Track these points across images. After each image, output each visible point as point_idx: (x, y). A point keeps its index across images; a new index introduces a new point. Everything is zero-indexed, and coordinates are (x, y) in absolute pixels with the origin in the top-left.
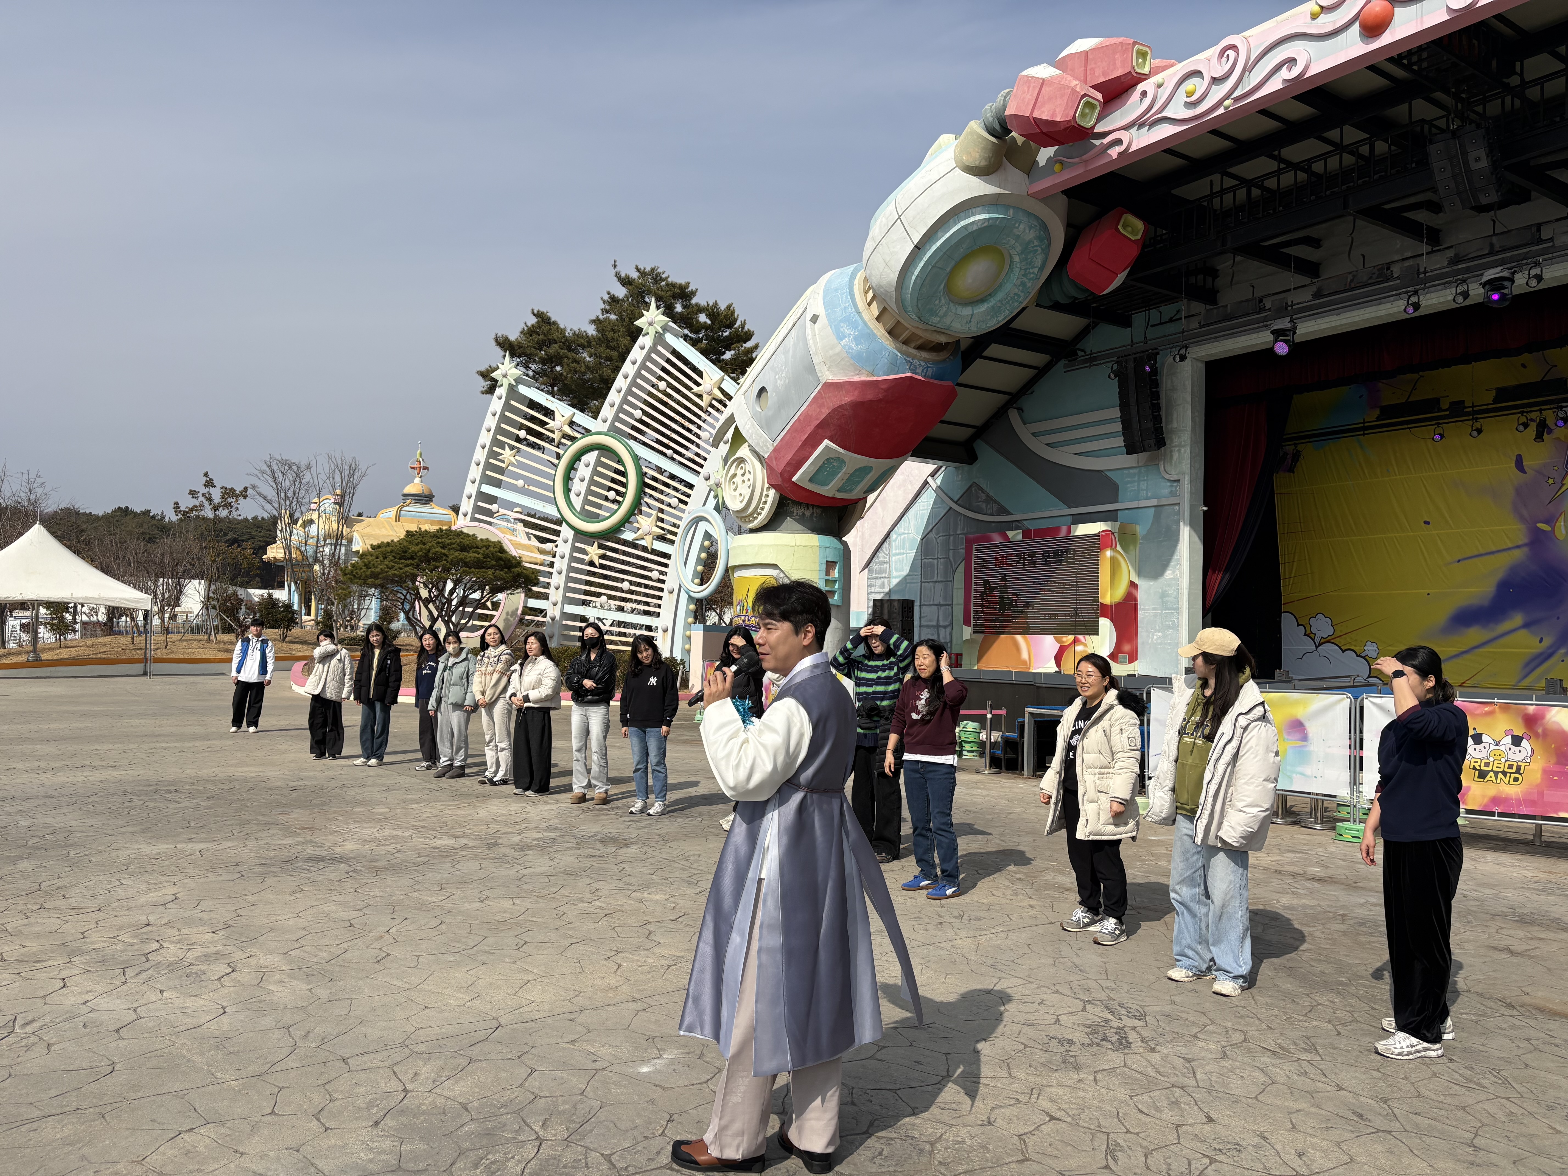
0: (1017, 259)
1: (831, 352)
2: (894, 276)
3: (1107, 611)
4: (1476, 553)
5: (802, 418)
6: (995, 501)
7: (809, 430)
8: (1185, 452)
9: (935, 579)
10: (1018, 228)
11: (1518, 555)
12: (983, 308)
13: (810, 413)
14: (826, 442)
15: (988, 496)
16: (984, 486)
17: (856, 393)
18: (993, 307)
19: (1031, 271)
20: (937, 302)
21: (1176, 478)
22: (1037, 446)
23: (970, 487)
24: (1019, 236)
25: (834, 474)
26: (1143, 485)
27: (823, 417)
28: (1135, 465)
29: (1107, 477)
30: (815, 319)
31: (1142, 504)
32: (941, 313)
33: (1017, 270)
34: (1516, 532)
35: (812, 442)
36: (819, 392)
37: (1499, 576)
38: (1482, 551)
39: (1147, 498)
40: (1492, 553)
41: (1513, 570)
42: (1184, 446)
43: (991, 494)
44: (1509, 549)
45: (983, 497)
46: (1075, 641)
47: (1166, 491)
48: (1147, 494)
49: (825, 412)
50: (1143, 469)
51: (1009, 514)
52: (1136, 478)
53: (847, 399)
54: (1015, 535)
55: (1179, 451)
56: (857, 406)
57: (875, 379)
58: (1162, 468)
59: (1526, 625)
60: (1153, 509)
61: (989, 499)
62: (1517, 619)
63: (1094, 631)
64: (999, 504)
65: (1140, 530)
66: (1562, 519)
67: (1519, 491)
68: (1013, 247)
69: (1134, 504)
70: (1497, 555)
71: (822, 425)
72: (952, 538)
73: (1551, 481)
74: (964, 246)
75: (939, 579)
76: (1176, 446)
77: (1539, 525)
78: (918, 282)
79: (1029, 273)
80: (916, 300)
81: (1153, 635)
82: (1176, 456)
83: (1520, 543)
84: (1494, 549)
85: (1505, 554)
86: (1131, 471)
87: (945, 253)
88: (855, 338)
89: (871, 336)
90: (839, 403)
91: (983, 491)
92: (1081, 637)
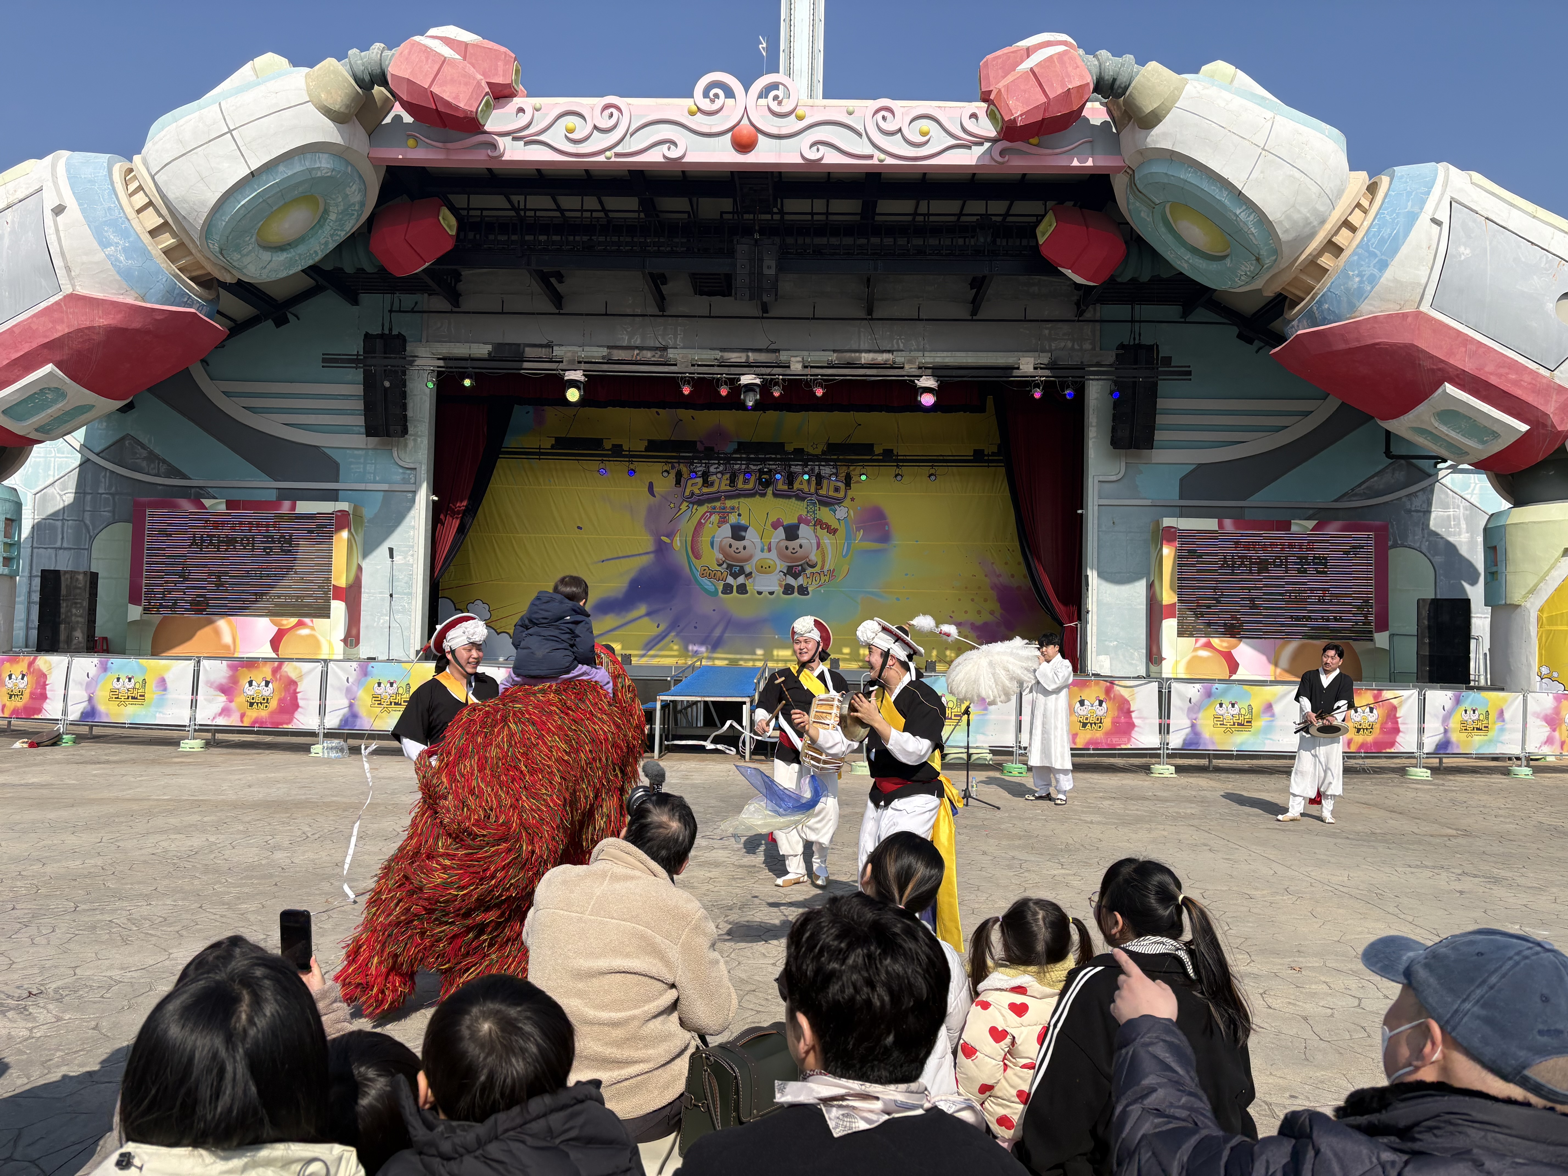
0: (333, 216)
1: (85, 259)
2: (213, 198)
3: (339, 593)
4: (616, 556)
5: (17, 331)
6: (164, 461)
7: (26, 348)
8: (422, 442)
9: (58, 544)
10: (351, 187)
11: (645, 560)
12: (282, 257)
13: (34, 327)
14: (49, 368)
15: (151, 453)
16: (145, 441)
17: (119, 316)
18: (291, 259)
19: (339, 233)
20: (248, 239)
21: (412, 466)
22: (233, 409)
23: (122, 439)
24: (347, 195)
25: (43, 408)
26: (370, 468)
27: (56, 335)
28: (365, 447)
29: (325, 454)
30: (59, 210)
31: (370, 487)
32: (245, 252)
33: (328, 228)
34: (646, 542)
35: (28, 363)
36: (57, 303)
37: (632, 574)
38: (621, 555)
39: (375, 482)
40: (628, 556)
41: (642, 571)
42: (420, 436)
43: (157, 451)
44: (639, 555)
45: (144, 453)
46: (300, 624)
47: (398, 478)
48: (375, 477)
49: (61, 330)
50: (370, 452)
51: (184, 477)
52: (362, 460)
53: (102, 321)
54: (216, 505)
55: (415, 440)
56: (114, 334)
57: (149, 305)
58: (395, 454)
59: (648, 614)
60: (382, 493)
61: (152, 457)
62: (642, 609)
63: (325, 613)
64: (169, 465)
65: (368, 513)
66: (678, 534)
67: (650, 510)
68: (337, 205)
69: (362, 486)
70: (631, 559)
71: (50, 346)
72: (89, 497)
73: (672, 505)
74: (300, 189)
75: (65, 545)
76: (412, 435)
77: (662, 538)
78: (242, 212)
79: (337, 235)
80: (230, 230)
81: (379, 619)
82: (411, 444)
83: (649, 550)
84: (629, 554)
85: (638, 558)
86: (356, 452)
87: (281, 191)
88: (125, 250)
89: (145, 253)
90: (88, 324)
91: (143, 447)
92: (307, 620)
